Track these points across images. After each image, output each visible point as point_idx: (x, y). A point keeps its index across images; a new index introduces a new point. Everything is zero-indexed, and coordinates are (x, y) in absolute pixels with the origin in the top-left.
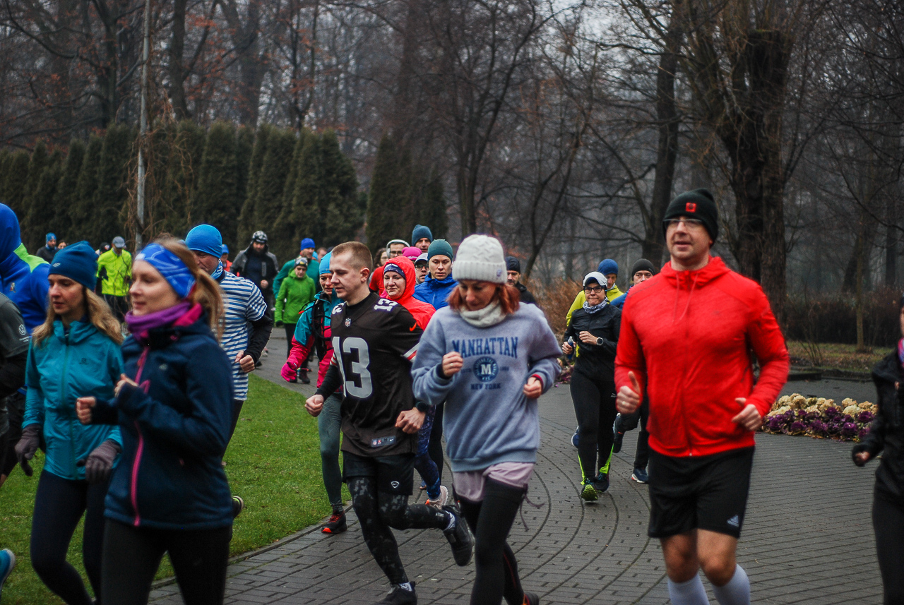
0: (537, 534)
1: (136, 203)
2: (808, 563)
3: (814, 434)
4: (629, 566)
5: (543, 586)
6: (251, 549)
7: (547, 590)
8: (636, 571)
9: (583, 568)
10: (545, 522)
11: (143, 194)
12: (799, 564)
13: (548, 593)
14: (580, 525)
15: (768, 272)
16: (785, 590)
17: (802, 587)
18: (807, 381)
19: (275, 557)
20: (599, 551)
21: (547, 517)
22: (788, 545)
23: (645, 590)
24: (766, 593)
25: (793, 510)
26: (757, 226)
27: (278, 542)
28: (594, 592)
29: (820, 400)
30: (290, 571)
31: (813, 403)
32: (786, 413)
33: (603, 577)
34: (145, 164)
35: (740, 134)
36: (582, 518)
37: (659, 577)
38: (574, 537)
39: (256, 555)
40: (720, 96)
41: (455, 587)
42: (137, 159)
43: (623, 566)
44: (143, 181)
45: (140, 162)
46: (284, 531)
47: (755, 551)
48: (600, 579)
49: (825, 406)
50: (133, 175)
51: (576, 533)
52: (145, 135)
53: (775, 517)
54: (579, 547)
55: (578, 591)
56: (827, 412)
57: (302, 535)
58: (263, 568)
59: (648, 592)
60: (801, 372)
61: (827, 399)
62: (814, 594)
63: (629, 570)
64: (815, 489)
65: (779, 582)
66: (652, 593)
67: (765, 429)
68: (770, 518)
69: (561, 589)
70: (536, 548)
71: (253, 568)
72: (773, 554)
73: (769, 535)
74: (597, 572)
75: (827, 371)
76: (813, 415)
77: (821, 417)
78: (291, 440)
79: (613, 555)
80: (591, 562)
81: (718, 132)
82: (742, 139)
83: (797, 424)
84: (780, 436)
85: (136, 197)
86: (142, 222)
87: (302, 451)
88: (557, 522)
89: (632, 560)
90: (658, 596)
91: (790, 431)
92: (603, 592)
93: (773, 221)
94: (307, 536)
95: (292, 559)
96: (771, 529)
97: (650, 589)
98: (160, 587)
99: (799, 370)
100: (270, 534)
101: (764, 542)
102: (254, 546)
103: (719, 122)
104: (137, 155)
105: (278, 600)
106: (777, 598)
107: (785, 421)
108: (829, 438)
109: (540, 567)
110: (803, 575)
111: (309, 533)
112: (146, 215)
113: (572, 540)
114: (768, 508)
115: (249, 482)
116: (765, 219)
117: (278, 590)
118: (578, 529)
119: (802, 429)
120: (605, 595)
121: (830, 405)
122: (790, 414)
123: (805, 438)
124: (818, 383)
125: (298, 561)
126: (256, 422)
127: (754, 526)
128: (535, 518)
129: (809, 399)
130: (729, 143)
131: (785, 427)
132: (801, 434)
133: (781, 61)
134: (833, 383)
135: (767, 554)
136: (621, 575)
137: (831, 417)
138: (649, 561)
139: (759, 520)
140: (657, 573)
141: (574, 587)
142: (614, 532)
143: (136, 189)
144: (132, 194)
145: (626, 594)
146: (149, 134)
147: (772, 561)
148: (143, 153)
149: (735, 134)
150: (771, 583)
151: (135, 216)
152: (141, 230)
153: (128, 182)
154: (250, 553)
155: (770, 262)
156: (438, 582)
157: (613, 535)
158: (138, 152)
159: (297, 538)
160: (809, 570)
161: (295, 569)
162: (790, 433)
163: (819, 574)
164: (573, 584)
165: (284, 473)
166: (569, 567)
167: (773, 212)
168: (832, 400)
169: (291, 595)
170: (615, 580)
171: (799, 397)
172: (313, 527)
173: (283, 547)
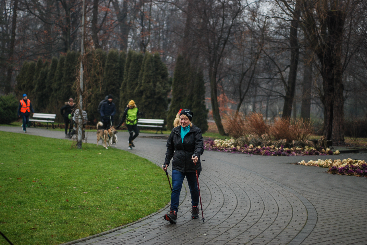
0: (246, 216)
1: (80, 83)
2: (358, 227)
3: (357, 174)
4: (284, 229)
5: (250, 237)
6: (130, 222)
7: (251, 238)
8: (287, 231)
9: (266, 230)
10: (249, 211)
11: (83, 79)
12: (353, 228)
13: (252, 240)
14: (263, 212)
15: (336, 109)
16: (349, 238)
17: (356, 237)
18: (353, 153)
19: (140, 225)
20: (272, 223)
21: (250, 209)
22: (349, 220)
23: (291, 239)
24: (341, 240)
25: (350, 206)
26: (332, 90)
27: (141, 219)
28: (270, 239)
29: (359, 161)
30: (147, 231)
31: (356, 162)
32: (346, 166)
33: (274, 233)
34: (83, 67)
35: (324, 53)
36: (264, 209)
37: (297, 233)
38: (261, 217)
39: (132, 224)
40: (316, 38)
41: (214, 237)
42: (80, 65)
43: (282, 229)
44: (83, 73)
45: (81, 66)
46: (143, 215)
47: (335, 222)
48: (273, 234)
49: (361, 163)
50: (78, 71)
51: (262, 215)
52: (83, 55)
53: (343, 209)
54: (263, 221)
55: (264, 239)
56: (362, 166)
57: (151, 217)
58: (135, 230)
59: (292, 239)
60: (351, 150)
61: (362, 160)
62: (361, 240)
63: (284, 230)
64: (359, 197)
65: (346, 235)
66: (294, 240)
67: (337, 173)
68: (341, 209)
69: (257, 238)
70: (246, 222)
71: (131, 230)
72: (343, 224)
73: (341, 216)
74: (271, 231)
75: (361, 149)
76: (356, 167)
77: (360, 168)
78: (145, 178)
79: (277, 224)
80: (269, 227)
81: (316, 52)
82: (325, 55)
83: (350, 171)
84: (343, 176)
85: (80, 80)
86: (82, 90)
87: (149, 182)
88: (254, 211)
89: (285, 226)
90: (297, 241)
91: (347, 173)
92: (274, 240)
93: (338, 88)
94: (153, 217)
95: (147, 226)
96: (342, 214)
97: (293, 238)
98: (94, 238)
99: (350, 149)
100: (138, 216)
101: (339, 219)
102: (131, 221)
103: (316, 48)
104: (80, 63)
105: (142, 243)
106: (346, 242)
107: (346, 170)
108: (363, 176)
109: (248, 229)
110: (356, 232)
111: (153, 215)
112: (84, 87)
113: (260, 218)
114: (340, 205)
115: (128, 195)
116: (335, 87)
117: (142, 239)
118: (263, 214)
119: (352, 172)
120: (276, 241)
121: (363, 163)
122: (347, 166)
123: (354, 176)
124: (357, 154)
125: (149, 227)
126: (130, 171)
127: (335, 212)
128: (245, 209)
129: (355, 161)
130: (320, 56)
131: (345, 172)
132: (352, 175)
133: (341, 23)
134: (364, 154)
135: (340, 224)
136: (281, 232)
137: (364, 168)
138: (292, 226)
139: (336, 210)
140: (295, 231)
141: (262, 237)
142: (277, 215)
143: (80, 77)
144: (78, 78)
145: (284, 240)
146: (85, 54)
147: (343, 227)
148: (82, 62)
149: (322, 53)
150: (343, 235)
151: (79, 88)
152: (82, 93)
153: (76, 74)
154: (130, 224)
155: (337, 105)
156: (207, 235)
157: (277, 216)
158: (80, 62)
159: (149, 218)
160: (358, 230)
161: (148, 230)
162: (347, 174)
163: (362, 232)
164: (262, 236)
165: (142, 191)
166: (260, 229)
167: (338, 84)
168: (364, 161)
169: (147, 241)
170: (279, 234)
171: (350, 160)
172: (155, 213)
173: (143, 221)
